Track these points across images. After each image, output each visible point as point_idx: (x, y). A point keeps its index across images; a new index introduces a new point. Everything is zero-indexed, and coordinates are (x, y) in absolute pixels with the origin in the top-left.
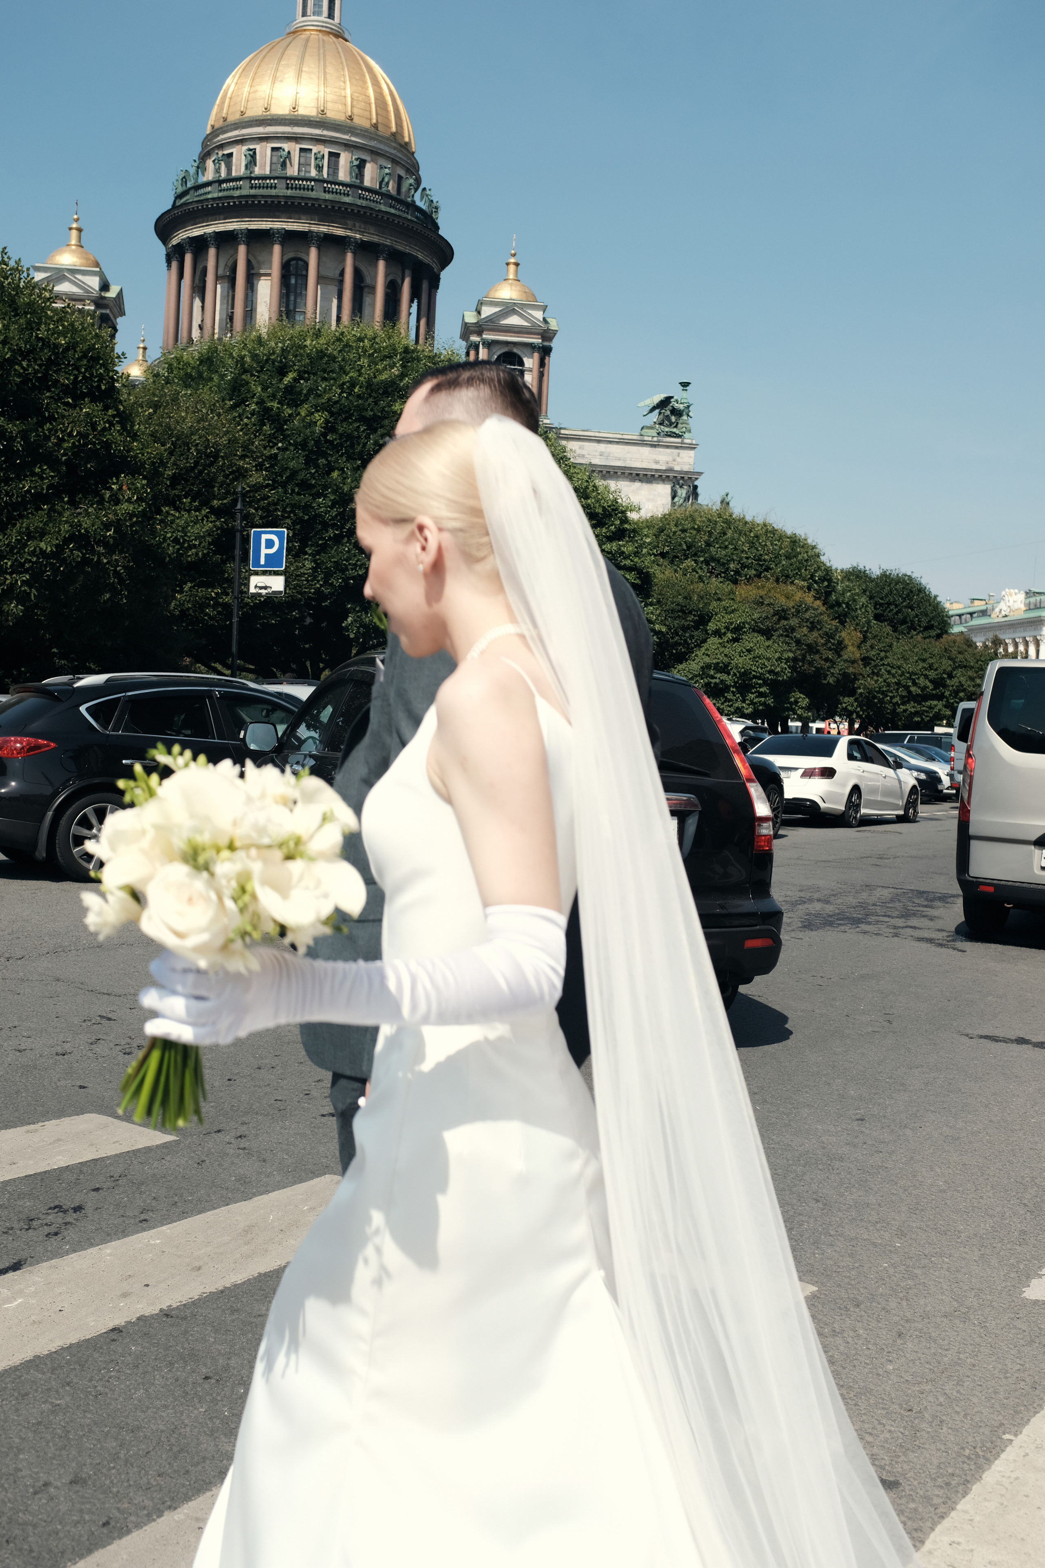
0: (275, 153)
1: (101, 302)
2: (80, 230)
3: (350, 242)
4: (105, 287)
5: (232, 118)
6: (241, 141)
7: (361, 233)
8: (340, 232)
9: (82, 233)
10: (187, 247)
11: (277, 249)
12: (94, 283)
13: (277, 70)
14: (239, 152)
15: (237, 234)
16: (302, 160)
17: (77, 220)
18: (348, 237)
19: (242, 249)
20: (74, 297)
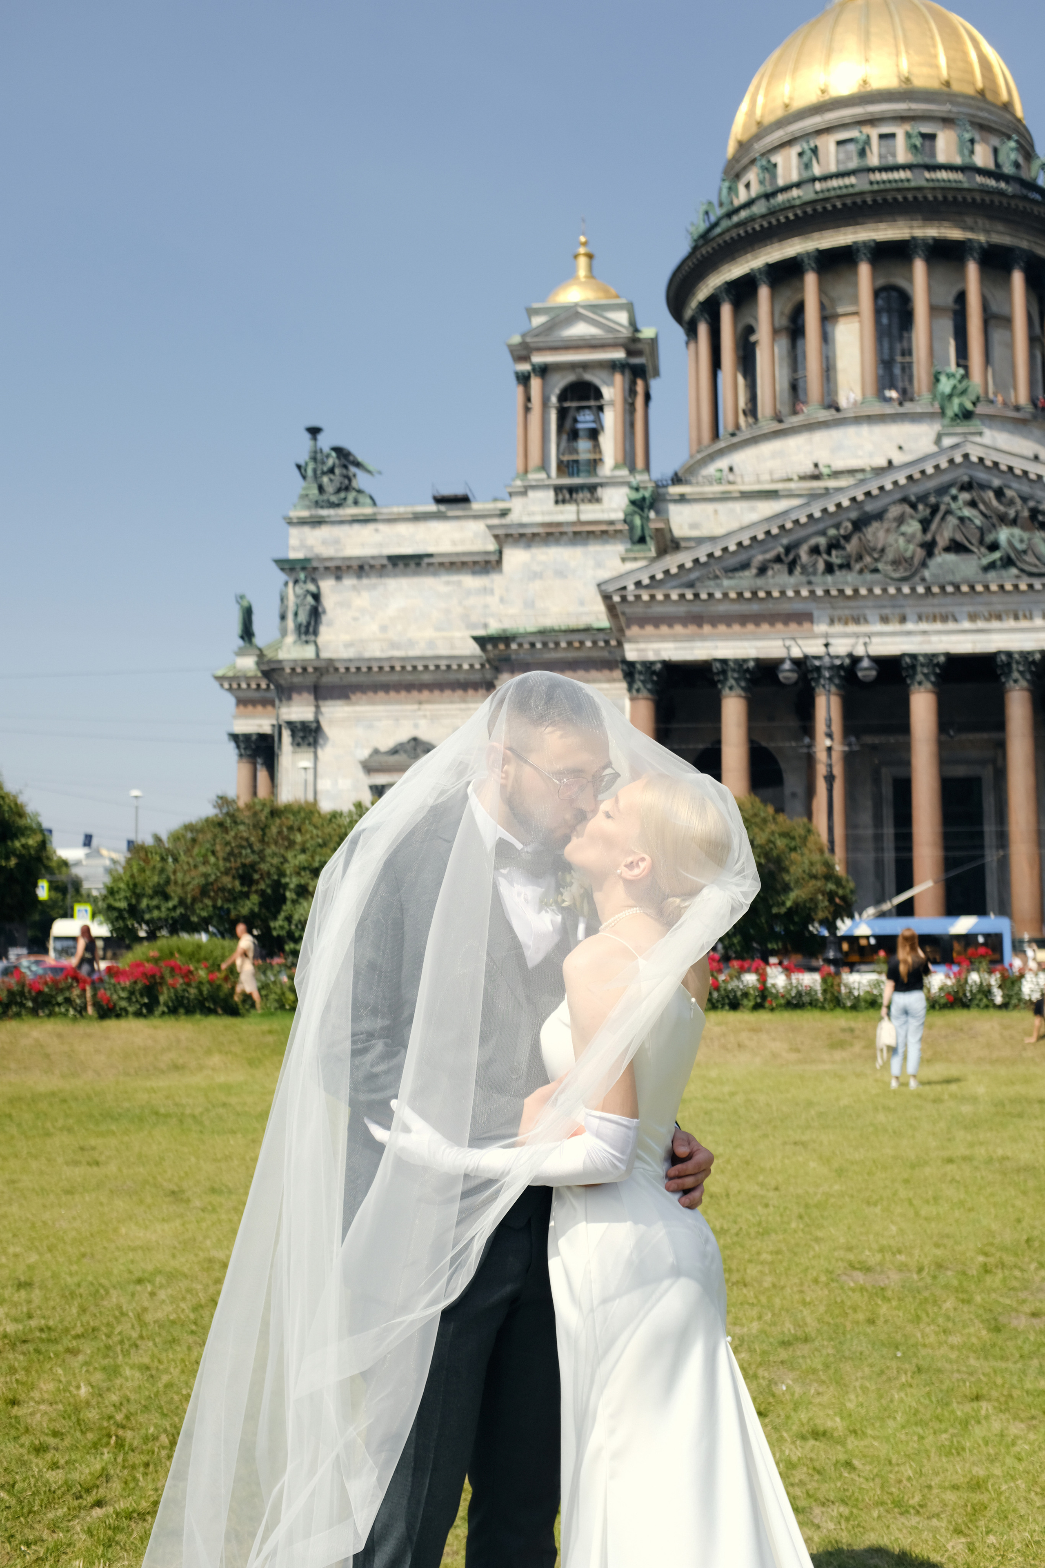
0: (842, 148)
1: (634, 347)
2: (590, 256)
3: (971, 249)
4: (634, 326)
5: (769, 119)
6: (789, 143)
7: (987, 232)
8: (955, 234)
9: (595, 262)
10: (724, 295)
11: (864, 270)
12: (622, 317)
13: (831, 40)
14: (788, 160)
15: (802, 261)
16: (884, 151)
17: (585, 244)
18: (970, 240)
19: (811, 280)
20: (594, 342)
